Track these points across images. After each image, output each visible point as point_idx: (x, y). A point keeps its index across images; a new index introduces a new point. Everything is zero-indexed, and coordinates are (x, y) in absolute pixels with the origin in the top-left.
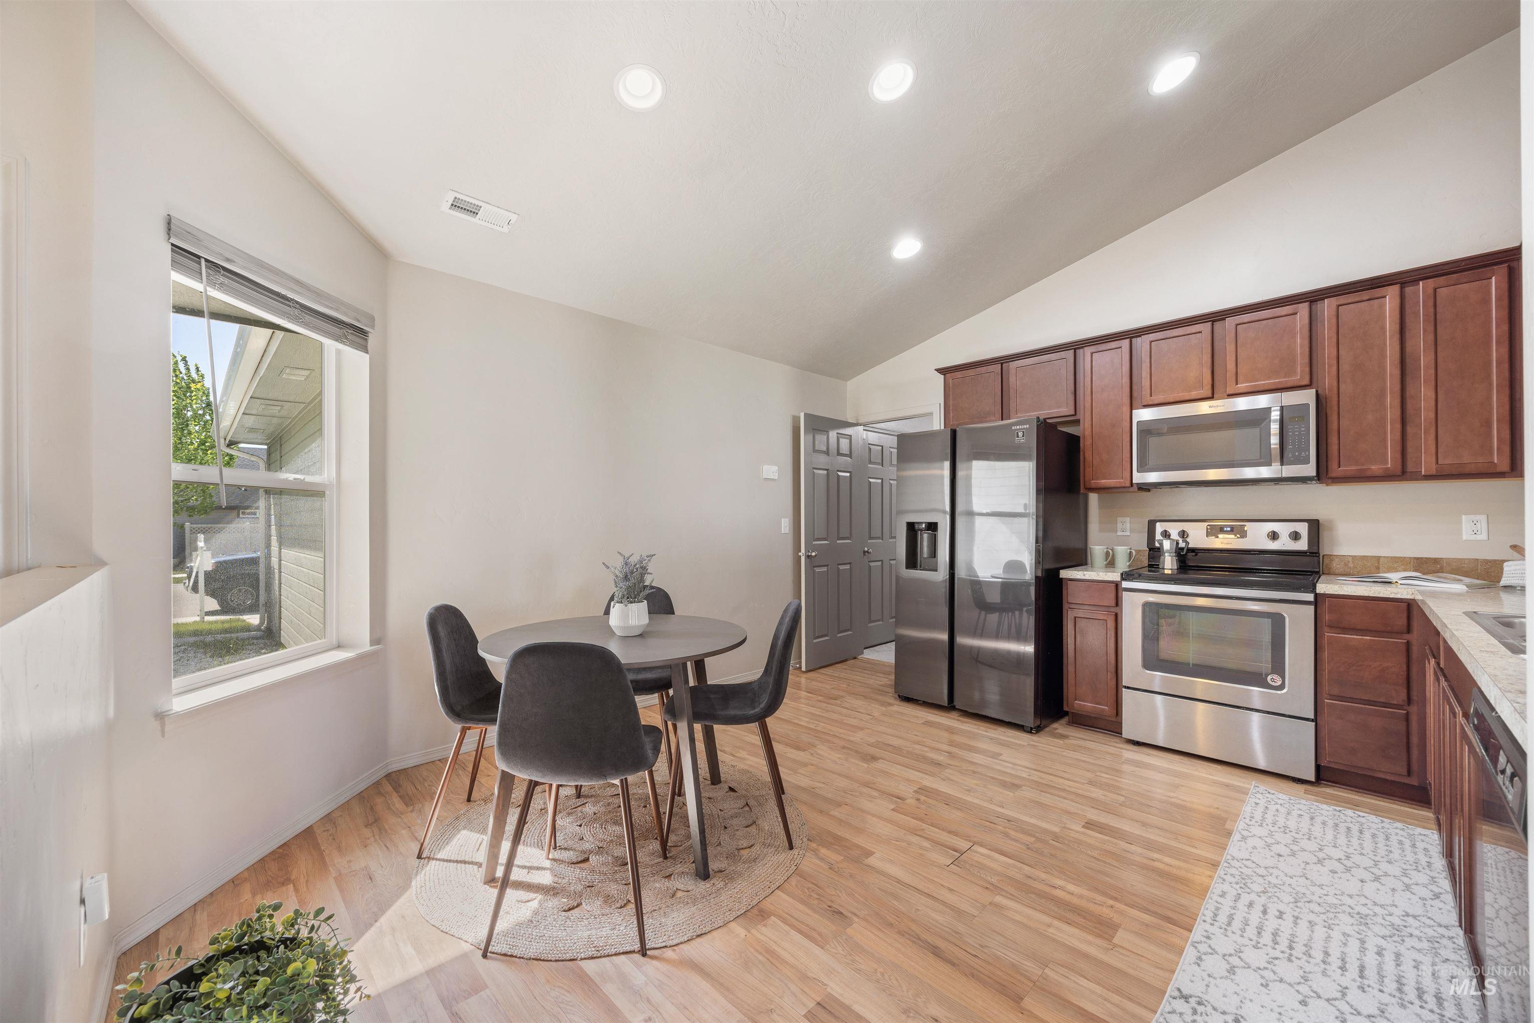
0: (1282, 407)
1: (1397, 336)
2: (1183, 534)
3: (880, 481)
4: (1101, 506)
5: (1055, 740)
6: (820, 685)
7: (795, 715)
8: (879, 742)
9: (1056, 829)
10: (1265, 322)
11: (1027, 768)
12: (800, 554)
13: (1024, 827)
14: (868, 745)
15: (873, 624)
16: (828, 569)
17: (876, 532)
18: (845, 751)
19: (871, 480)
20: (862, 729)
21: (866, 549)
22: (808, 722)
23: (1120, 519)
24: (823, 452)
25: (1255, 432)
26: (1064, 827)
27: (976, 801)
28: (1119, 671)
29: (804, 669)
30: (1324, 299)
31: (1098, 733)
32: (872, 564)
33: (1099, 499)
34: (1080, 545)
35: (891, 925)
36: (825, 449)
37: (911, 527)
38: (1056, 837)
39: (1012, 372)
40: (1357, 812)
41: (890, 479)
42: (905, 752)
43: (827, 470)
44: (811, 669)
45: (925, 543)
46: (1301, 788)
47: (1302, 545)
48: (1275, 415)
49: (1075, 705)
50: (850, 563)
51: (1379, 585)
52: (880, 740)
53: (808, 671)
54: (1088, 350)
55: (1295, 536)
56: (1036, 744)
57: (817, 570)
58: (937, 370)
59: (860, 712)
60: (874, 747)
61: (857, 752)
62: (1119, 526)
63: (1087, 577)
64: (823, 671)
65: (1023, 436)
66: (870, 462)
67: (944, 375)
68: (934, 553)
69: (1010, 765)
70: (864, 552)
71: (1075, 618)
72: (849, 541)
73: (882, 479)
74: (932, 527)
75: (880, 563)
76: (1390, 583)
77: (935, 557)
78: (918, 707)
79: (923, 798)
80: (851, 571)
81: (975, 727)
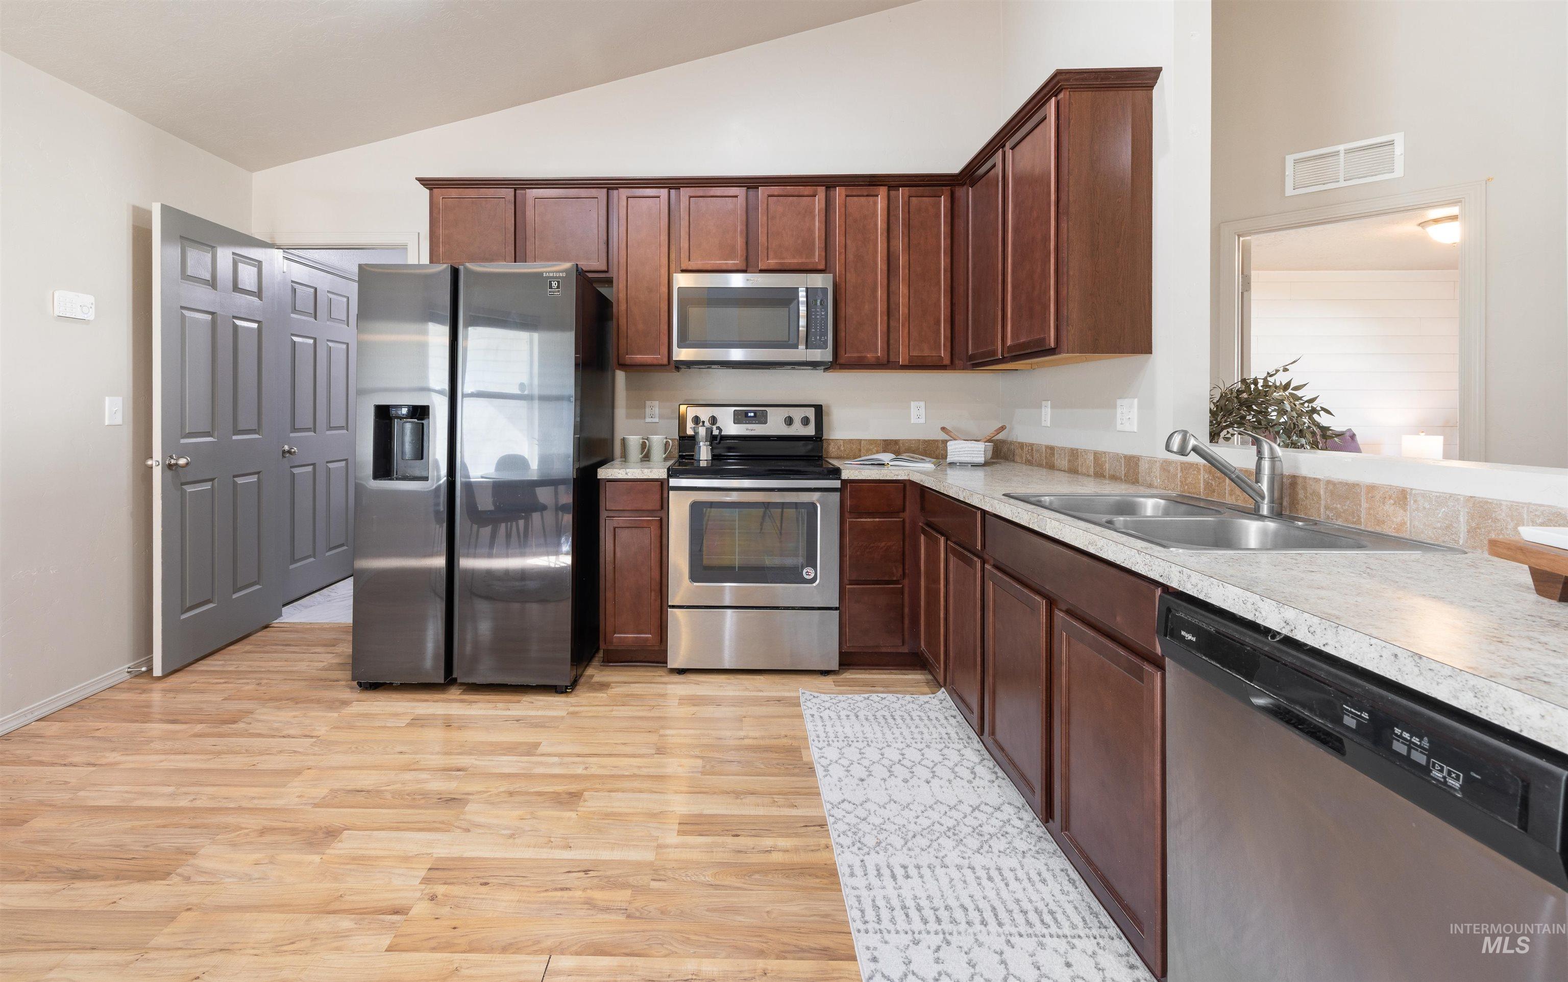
0: (807, 289)
1: (886, 234)
2: (714, 420)
3: (311, 341)
4: (629, 386)
5: (594, 695)
6: (198, 697)
7: (138, 789)
8: (336, 791)
9: (649, 856)
10: (791, 198)
11: (579, 756)
12: (149, 462)
13: (609, 873)
14: (316, 805)
15: (299, 564)
16: (213, 486)
17: (304, 417)
18: (268, 838)
19: (295, 339)
20: (298, 772)
21: (286, 448)
22: (172, 796)
23: (648, 403)
24: (205, 282)
25: (783, 312)
26: (659, 847)
27: (529, 854)
28: (664, 589)
29: (157, 671)
30: (835, 187)
31: (639, 669)
32: (296, 471)
33: (627, 378)
34: (604, 435)
36: (207, 276)
37: (384, 414)
38: (657, 872)
39: (530, 202)
40: (879, 695)
41: (328, 340)
42: (389, 796)
43: (212, 313)
44: (176, 668)
45: (408, 438)
46: (828, 681)
47: (810, 431)
48: (802, 295)
49: (614, 640)
50: (258, 473)
51: (876, 467)
52: (337, 785)
53: (167, 675)
54: (624, 193)
55: (805, 421)
56: (577, 709)
57: (190, 489)
58: (421, 180)
59: (289, 736)
60: (328, 806)
61: (294, 831)
62: (648, 411)
63: (630, 476)
64: (202, 666)
65: (558, 287)
66: (295, 310)
67: (431, 189)
68: (420, 452)
69: (556, 759)
70: (284, 452)
71: (615, 529)
72: (256, 436)
73: (315, 339)
74: (420, 413)
75: (310, 468)
76: (883, 464)
77: (422, 458)
78: (395, 696)
79: (440, 889)
80: (259, 488)
81: (491, 705)
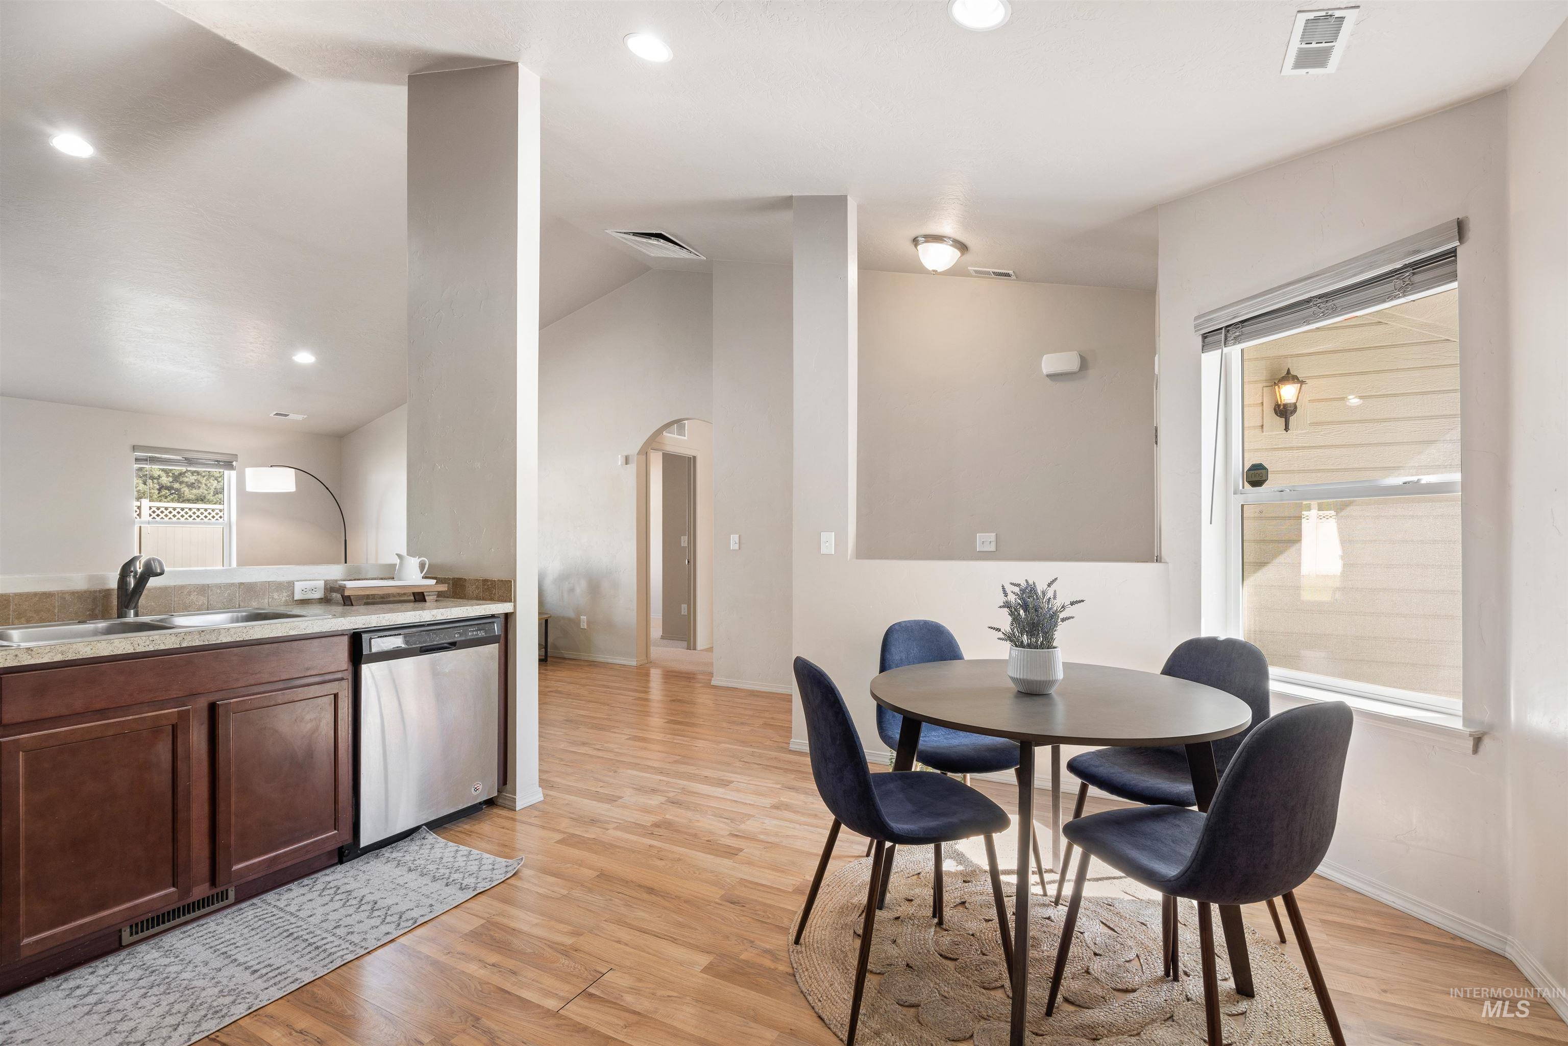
35: (686, 902)
